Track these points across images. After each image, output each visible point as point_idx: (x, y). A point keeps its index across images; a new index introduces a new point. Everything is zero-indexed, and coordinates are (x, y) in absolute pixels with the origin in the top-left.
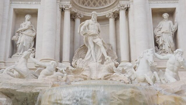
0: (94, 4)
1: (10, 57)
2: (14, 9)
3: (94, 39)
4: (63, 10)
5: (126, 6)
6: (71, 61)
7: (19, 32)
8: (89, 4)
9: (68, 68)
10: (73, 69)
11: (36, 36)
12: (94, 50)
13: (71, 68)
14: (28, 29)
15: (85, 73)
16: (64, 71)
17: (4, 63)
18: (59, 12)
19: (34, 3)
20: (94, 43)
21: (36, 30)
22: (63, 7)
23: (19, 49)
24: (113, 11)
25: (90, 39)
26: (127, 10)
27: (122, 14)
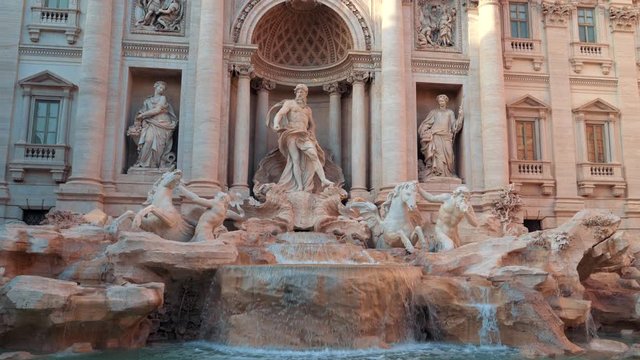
0: (299, 59)
1: (125, 171)
2: (131, 69)
3: (300, 141)
4: (234, 76)
5: (366, 76)
6: (251, 185)
7: (141, 120)
8: (287, 58)
9: (246, 201)
10: (258, 204)
11: (177, 127)
12: (300, 165)
13: (252, 201)
14: (160, 113)
15: (282, 215)
16: (239, 208)
17: (114, 184)
18: (227, 80)
19: (173, 56)
20: (300, 150)
21: (177, 114)
22: (237, 69)
23: (142, 155)
24: (340, 80)
25: (292, 143)
26: (368, 83)
27: (358, 90)
